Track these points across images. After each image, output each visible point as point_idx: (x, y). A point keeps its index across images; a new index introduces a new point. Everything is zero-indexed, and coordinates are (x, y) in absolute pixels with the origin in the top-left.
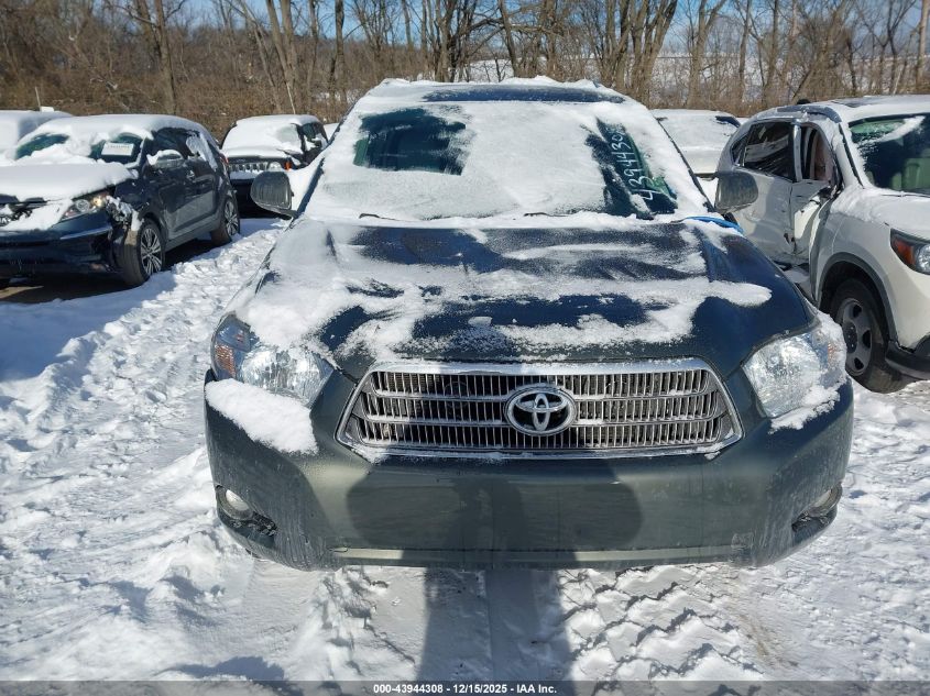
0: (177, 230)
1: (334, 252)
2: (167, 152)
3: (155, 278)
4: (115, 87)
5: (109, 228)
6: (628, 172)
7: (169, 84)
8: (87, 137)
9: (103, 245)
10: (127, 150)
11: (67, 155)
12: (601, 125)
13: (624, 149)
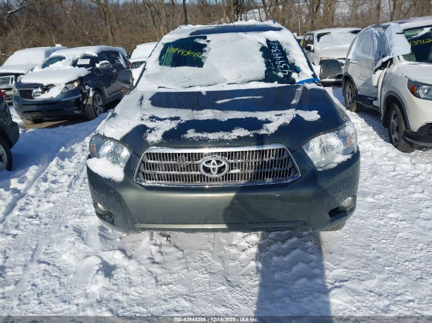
0: (109, 95)
1: (141, 104)
2: (104, 62)
3: (101, 116)
4: (87, 33)
5: (81, 95)
6: (278, 63)
7: (110, 30)
8: (71, 58)
9: (78, 103)
10: (87, 62)
11: (63, 66)
12: (268, 41)
13: (277, 52)
